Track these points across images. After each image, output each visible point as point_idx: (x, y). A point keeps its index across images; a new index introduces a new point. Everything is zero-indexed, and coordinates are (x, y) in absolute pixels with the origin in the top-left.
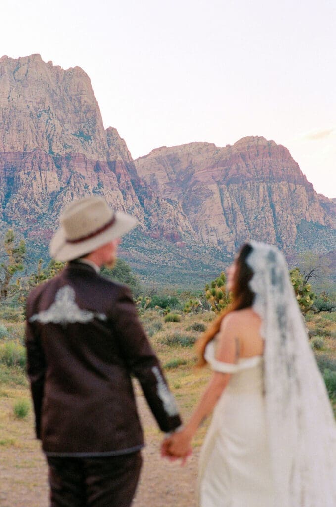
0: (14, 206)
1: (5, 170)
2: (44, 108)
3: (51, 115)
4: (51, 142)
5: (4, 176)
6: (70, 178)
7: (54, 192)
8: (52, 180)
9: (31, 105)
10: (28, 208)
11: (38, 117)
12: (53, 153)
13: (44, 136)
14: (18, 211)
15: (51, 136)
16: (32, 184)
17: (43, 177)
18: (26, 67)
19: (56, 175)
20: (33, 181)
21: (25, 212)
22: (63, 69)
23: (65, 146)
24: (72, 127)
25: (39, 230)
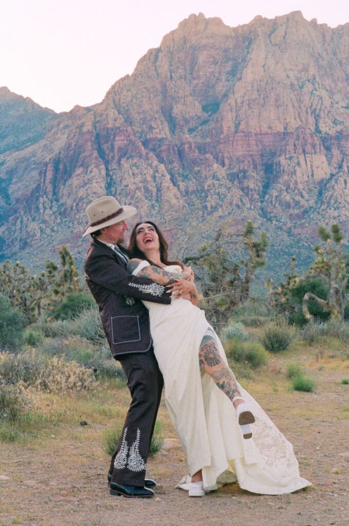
0: (274, 199)
1: (262, 155)
2: (308, 77)
3: (317, 85)
4: (317, 118)
5: (261, 162)
6: (343, 161)
7: (322, 180)
8: (320, 165)
9: (291, 74)
10: (291, 201)
11: (301, 88)
12: (320, 132)
13: (309, 111)
14: (280, 204)
15: (317, 111)
16: (295, 171)
17: (308, 162)
18: (284, 27)
19: (324, 159)
20: (297, 168)
21: (288, 205)
22: (330, 28)
23: (335, 122)
24: (343, 99)
25: (306, 227)
